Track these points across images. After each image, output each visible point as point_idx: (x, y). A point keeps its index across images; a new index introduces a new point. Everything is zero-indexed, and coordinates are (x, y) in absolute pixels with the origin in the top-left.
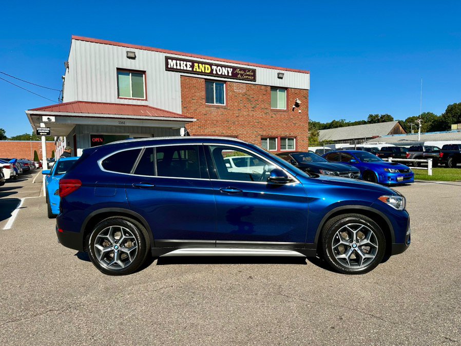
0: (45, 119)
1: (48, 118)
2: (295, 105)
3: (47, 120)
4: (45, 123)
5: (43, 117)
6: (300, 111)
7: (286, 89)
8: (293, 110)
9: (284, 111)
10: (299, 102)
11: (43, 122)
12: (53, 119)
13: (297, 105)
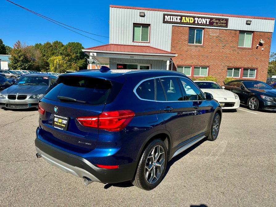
0: (91, 54)
1: (93, 54)
2: (259, 44)
3: (92, 55)
4: (92, 56)
5: (91, 53)
6: (263, 49)
7: (253, 32)
8: (257, 48)
9: (249, 49)
10: (262, 42)
11: (91, 56)
12: (95, 54)
13: (261, 44)
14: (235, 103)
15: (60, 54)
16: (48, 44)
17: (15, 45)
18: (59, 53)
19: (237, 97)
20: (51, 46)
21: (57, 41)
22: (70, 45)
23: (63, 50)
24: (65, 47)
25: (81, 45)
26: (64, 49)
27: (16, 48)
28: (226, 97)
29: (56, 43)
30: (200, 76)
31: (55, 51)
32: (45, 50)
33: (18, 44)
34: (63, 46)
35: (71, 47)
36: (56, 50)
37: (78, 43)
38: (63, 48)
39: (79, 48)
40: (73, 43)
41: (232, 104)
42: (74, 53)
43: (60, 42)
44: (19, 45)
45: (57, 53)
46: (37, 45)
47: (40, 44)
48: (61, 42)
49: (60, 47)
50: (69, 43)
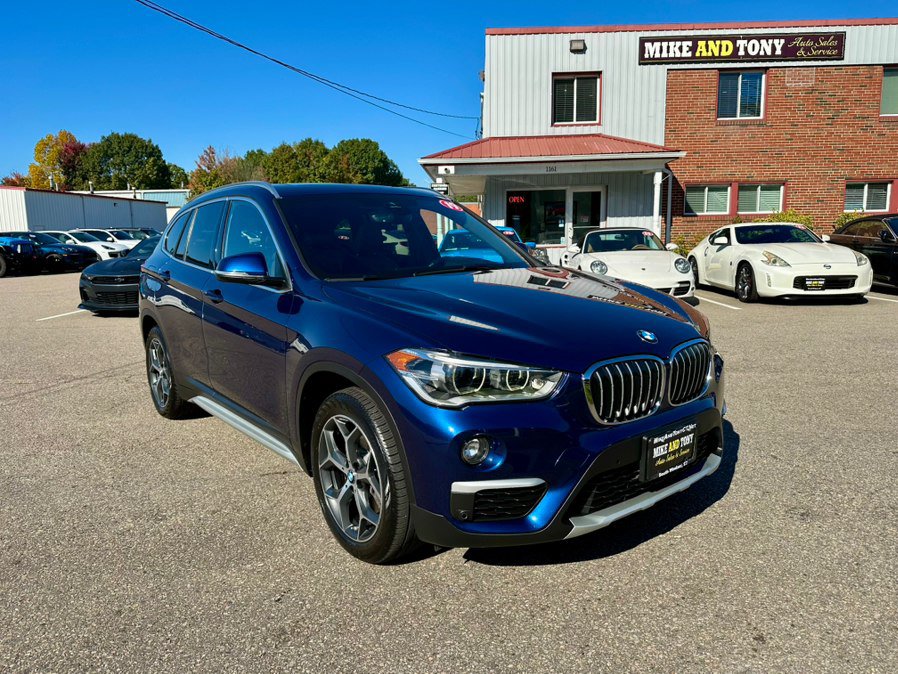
14: (856, 277)
15: (320, 177)
16: (284, 149)
17: (202, 158)
18: (315, 175)
19: (863, 262)
20: (294, 156)
21: (310, 140)
22: (347, 147)
23: (327, 165)
24: (332, 157)
25: (376, 146)
26: (331, 162)
27: (204, 168)
28: (827, 261)
29: (307, 145)
30: (758, 212)
31: (305, 171)
32: (276, 170)
33: (208, 155)
34: (326, 152)
35: (348, 156)
36: (308, 166)
37: (367, 141)
38: (326, 160)
39: (371, 155)
40: (353, 142)
41: (849, 281)
42: (357, 172)
43: (317, 143)
44: (211, 160)
45: (312, 176)
46: (250, 155)
47: (261, 152)
48: (320, 141)
49: (318, 157)
50: (342, 142)
